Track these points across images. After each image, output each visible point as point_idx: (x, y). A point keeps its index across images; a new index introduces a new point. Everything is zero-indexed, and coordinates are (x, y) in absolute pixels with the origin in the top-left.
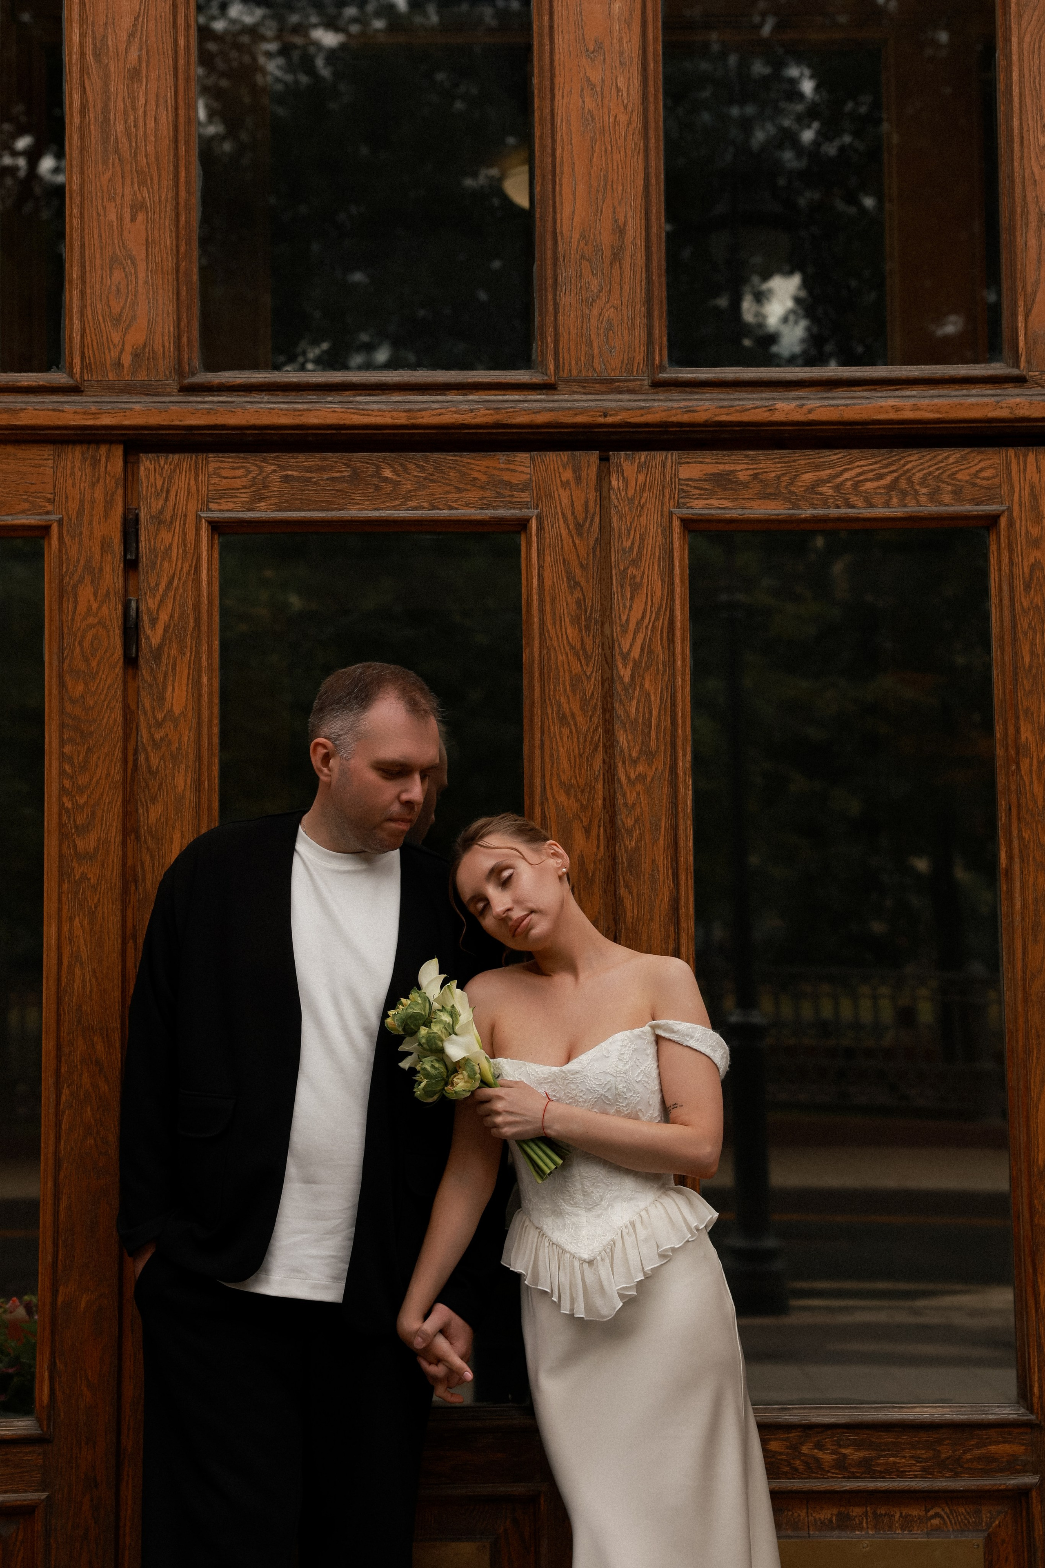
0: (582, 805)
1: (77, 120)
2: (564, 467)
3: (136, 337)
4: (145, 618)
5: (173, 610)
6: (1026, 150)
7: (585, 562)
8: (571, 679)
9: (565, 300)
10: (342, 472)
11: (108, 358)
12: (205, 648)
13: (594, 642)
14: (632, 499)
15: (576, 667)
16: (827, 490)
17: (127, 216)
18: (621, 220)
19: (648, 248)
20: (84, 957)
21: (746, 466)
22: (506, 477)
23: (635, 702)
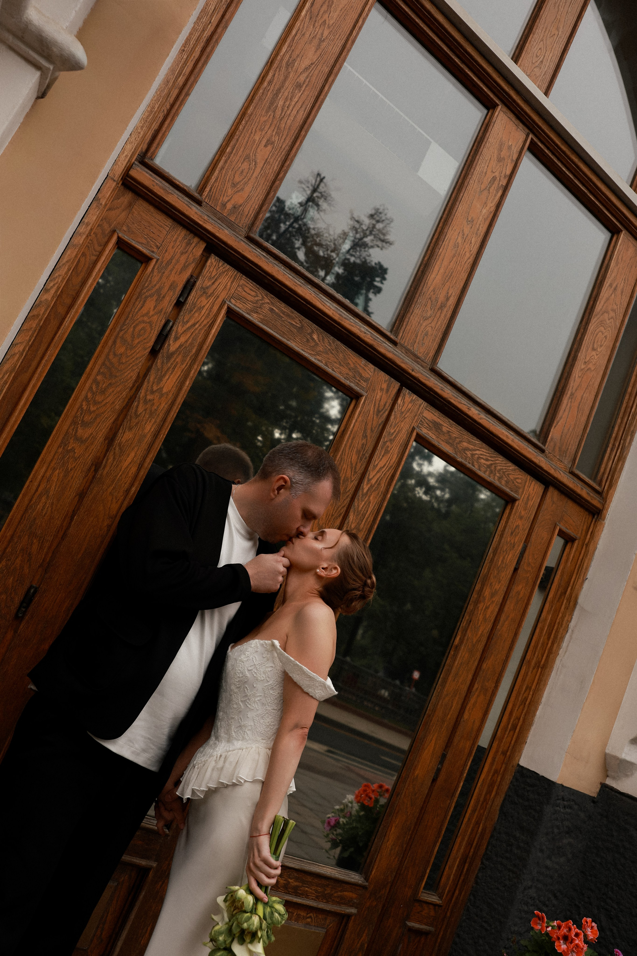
4: (173, 334)
5: (188, 340)
6: (577, 366)
8: (345, 477)
9: (416, 311)
10: (297, 323)
11: (221, 199)
13: (361, 467)
14: (403, 413)
15: (349, 473)
16: (469, 453)
17: (264, 142)
18: (449, 294)
22: (361, 371)
23: (363, 503)
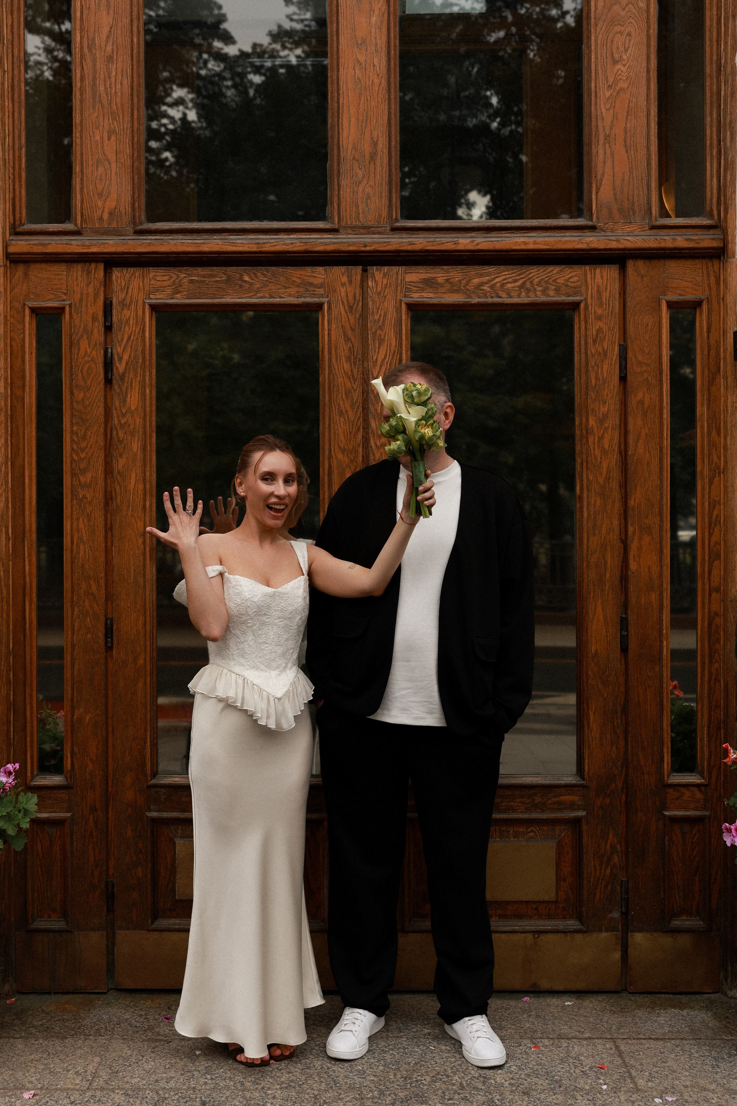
0: (351, 459)
1: (79, 85)
2: (343, 275)
3: (110, 204)
4: (116, 357)
5: (130, 354)
6: (598, 100)
7: (353, 327)
8: (345, 390)
9: (343, 183)
10: (222, 277)
11: (96, 215)
12: (148, 374)
13: (358, 371)
14: (380, 293)
15: (349, 385)
16: (486, 288)
17: (106, 137)
18: (375, 140)
19: (390, 153)
20: (85, 539)
21: (442, 275)
22: (311, 280)
